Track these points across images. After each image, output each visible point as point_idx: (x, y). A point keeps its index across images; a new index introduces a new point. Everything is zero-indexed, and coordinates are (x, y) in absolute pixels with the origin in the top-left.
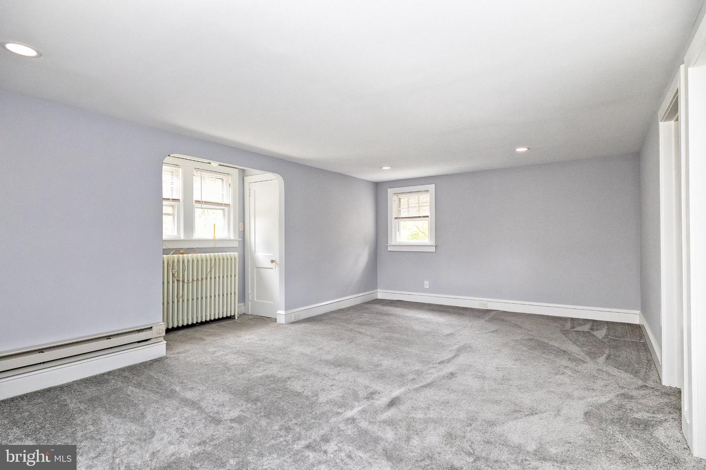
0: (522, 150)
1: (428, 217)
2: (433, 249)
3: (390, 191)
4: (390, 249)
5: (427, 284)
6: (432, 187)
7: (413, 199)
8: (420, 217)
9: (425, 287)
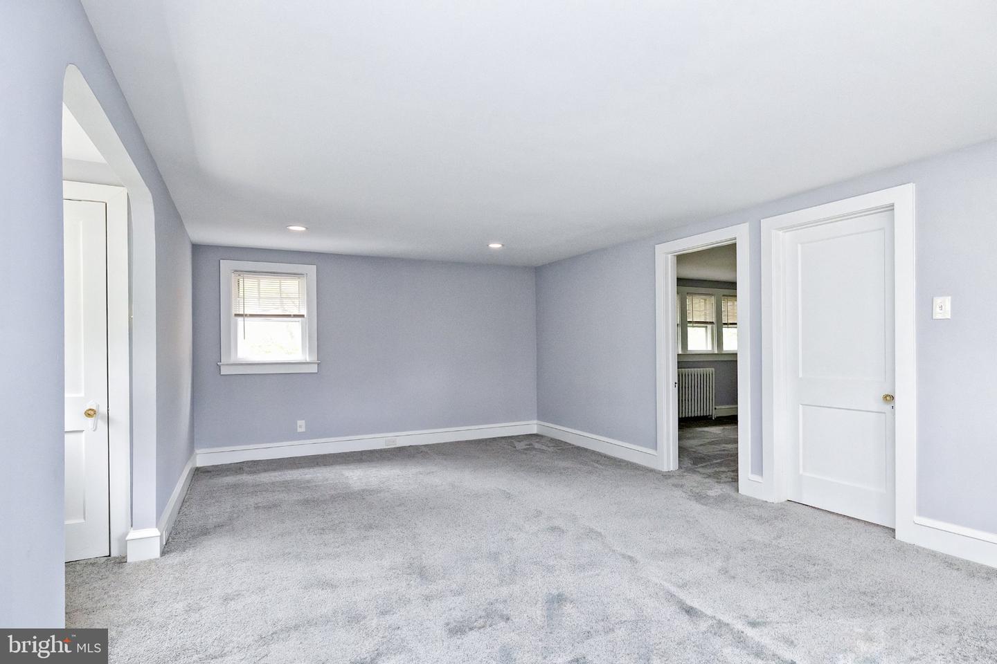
0: (495, 246)
1: (303, 316)
2: (314, 369)
3: (226, 266)
4: (224, 371)
5: (301, 426)
6: (312, 270)
7: (268, 285)
8: (289, 316)
9: (299, 430)
